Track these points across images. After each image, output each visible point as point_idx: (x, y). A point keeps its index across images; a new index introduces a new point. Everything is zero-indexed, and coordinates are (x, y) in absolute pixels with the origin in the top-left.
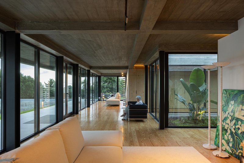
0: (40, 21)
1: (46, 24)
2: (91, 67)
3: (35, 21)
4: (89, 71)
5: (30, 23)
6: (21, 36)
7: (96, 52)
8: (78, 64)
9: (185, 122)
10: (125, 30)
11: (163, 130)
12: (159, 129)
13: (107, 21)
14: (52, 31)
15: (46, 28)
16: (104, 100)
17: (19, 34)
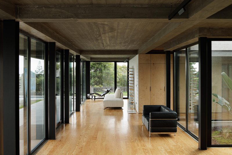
0: (51, 7)
1: (59, 10)
2: (82, 52)
3: (44, 6)
4: (78, 57)
5: (37, 9)
6: (20, 25)
7: (102, 35)
8: (68, 50)
9: (229, 136)
10: (170, 19)
11: (206, 150)
12: (199, 149)
13: (143, 6)
14: (67, 19)
15: (59, 15)
16: (96, 98)
17: (18, 23)
